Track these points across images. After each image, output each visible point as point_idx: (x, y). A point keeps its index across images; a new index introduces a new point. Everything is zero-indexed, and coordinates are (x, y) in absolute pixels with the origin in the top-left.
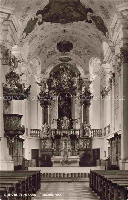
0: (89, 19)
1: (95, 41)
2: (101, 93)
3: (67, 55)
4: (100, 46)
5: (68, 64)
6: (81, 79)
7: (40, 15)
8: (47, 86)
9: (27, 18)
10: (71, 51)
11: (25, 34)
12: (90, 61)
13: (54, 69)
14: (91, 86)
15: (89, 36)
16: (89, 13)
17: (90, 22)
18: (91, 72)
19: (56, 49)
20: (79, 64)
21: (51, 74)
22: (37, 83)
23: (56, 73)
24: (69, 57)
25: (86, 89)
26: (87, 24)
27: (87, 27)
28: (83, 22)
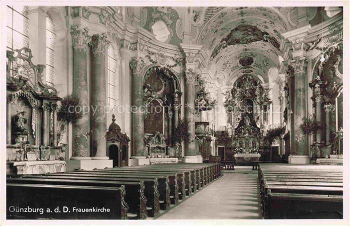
0: (265, 39)
1: (272, 55)
2: (279, 98)
3: (249, 67)
4: (277, 59)
5: (250, 75)
6: (261, 88)
7: (224, 42)
8: (231, 95)
9: (213, 46)
10: (252, 64)
11: (212, 57)
12: (269, 71)
13: (238, 79)
14: (270, 92)
15: (267, 51)
16: (265, 35)
17: (267, 41)
18: (270, 80)
19: (239, 64)
20: (259, 74)
21: (235, 85)
22: (223, 94)
23: (240, 83)
24: (250, 69)
25: (266, 95)
26: (265, 43)
27: (265, 45)
28: (261, 42)
